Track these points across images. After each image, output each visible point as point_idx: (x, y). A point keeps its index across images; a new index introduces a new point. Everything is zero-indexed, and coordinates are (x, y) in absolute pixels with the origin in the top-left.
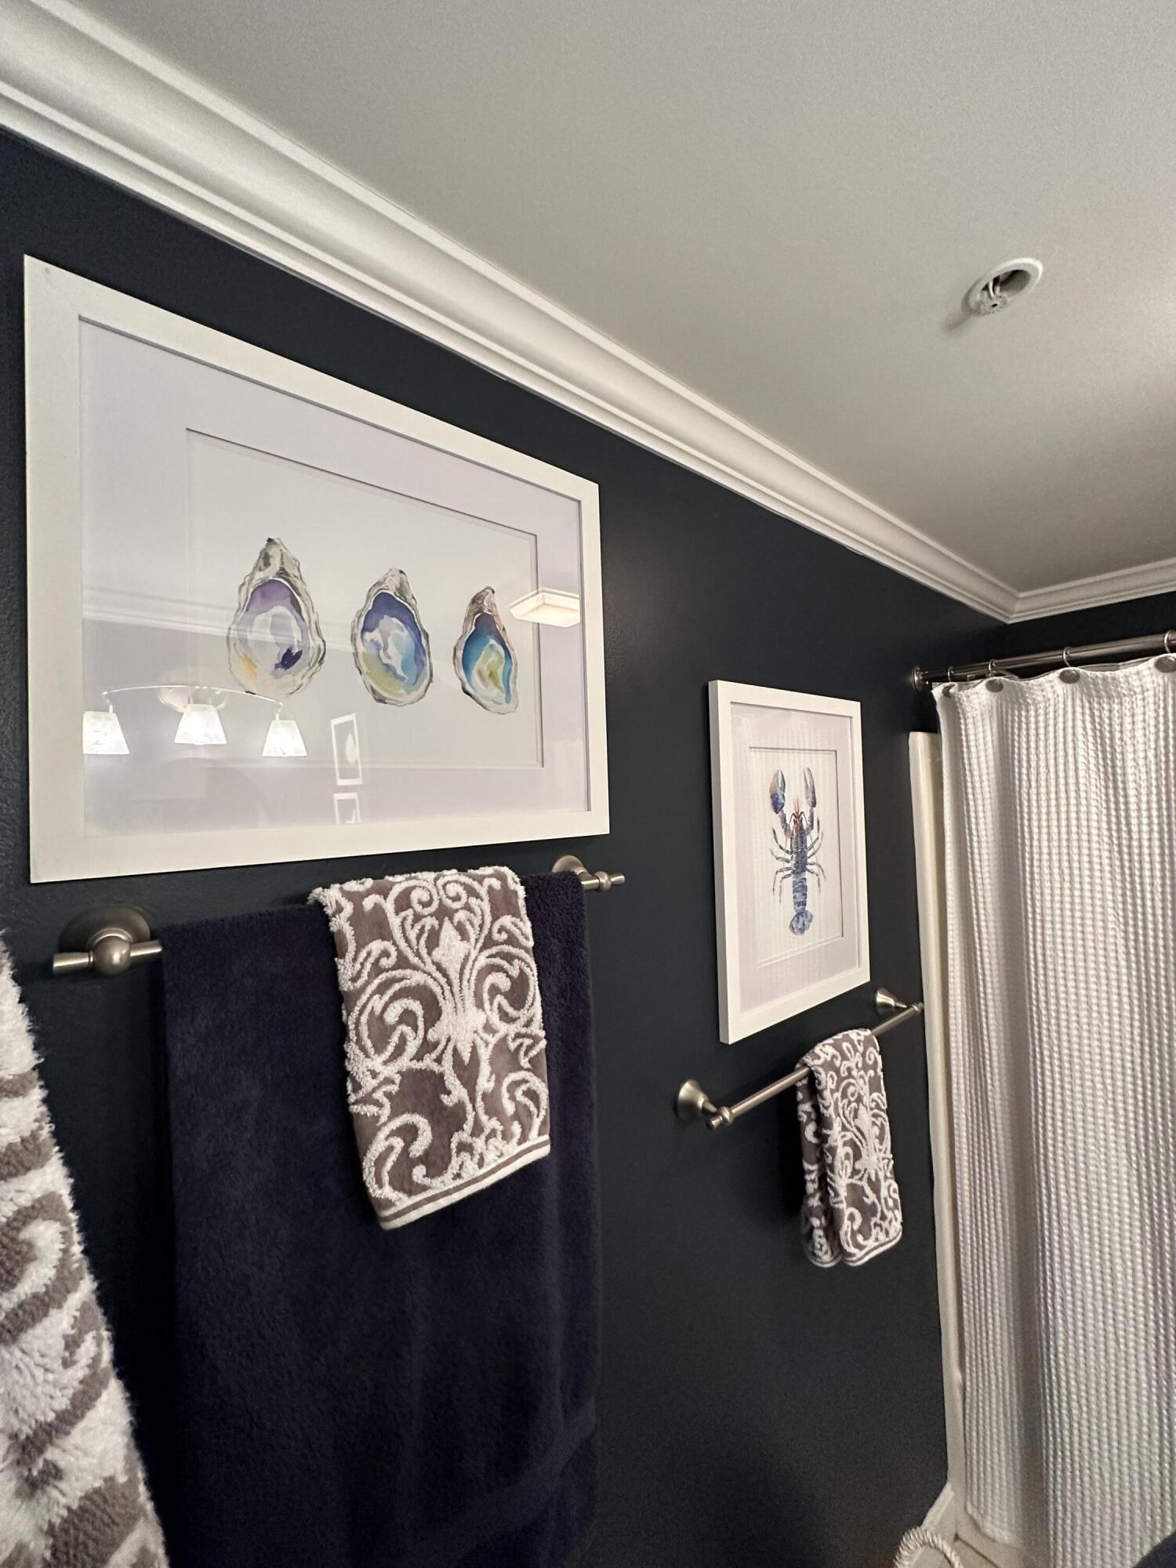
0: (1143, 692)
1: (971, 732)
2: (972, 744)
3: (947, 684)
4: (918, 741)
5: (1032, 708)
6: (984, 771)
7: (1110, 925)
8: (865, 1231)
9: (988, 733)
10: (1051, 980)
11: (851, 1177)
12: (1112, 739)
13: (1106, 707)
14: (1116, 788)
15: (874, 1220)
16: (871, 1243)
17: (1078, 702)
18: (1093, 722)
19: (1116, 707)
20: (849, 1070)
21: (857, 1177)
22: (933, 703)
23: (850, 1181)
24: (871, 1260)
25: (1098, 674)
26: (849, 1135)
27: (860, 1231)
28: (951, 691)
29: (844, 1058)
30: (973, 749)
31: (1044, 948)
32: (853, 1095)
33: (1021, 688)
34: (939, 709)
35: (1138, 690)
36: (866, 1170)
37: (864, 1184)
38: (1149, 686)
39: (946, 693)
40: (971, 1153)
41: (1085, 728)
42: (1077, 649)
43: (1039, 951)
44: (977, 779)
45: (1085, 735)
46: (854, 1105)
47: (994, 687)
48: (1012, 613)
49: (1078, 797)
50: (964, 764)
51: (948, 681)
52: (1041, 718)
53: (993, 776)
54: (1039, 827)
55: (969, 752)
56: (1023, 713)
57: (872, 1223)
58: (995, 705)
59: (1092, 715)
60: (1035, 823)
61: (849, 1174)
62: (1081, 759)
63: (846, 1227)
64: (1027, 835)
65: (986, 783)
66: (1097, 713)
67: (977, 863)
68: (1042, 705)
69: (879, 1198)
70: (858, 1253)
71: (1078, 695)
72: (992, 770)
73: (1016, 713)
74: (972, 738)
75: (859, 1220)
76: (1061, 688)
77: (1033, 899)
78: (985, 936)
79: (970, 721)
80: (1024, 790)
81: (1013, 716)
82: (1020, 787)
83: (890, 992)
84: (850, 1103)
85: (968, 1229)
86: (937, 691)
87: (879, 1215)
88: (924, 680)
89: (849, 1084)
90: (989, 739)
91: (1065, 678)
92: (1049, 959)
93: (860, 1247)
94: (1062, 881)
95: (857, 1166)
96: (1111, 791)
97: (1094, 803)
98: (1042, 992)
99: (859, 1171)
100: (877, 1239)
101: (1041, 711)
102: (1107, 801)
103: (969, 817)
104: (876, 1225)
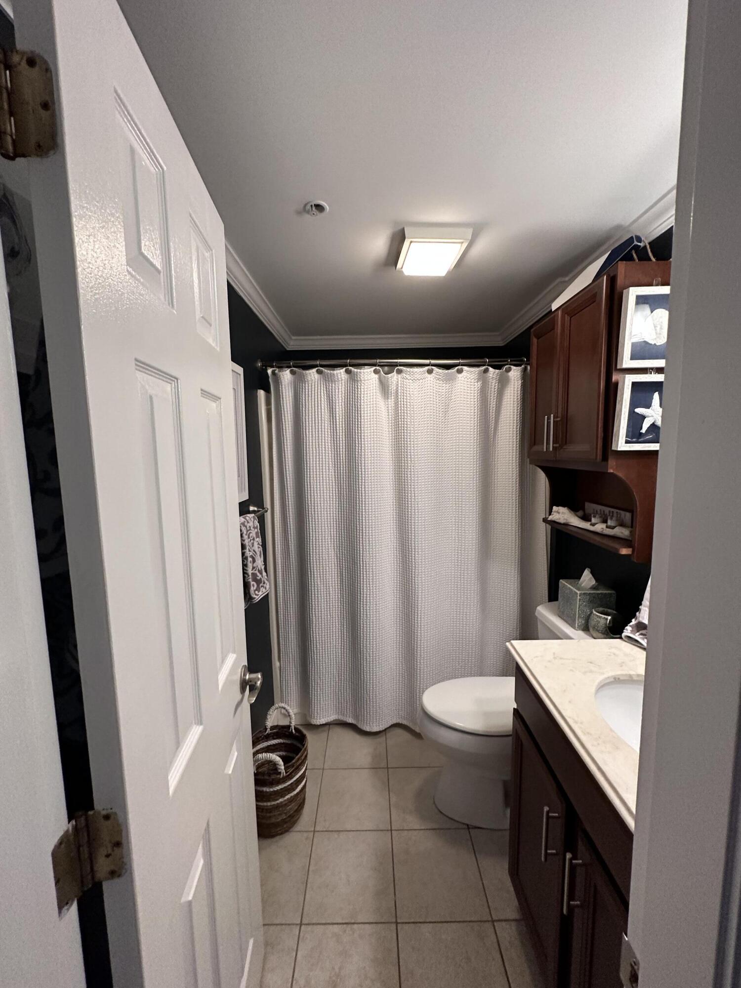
0: (341, 381)
1: (284, 391)
2: (284, 397)
3: (274, 369)
4: (261, 393)
5: (307, 383)
6: (289, 409)
7: (331, 468)
8: (258, 589)
9: (290, 393)
10: (312, 492)
11: (252, 570)
12: (332, 398)
13: (330, 385)
14: (333, 416)
15: (261, 585)
16: (260, 593)
17: (322, 382)
18: (326, 391)
19: (333, 385)
20: (250, 527)
21: (254, 570)
22: (268, 377)
23: (252, 572)
24: (261, 599)
25: (329, 371)
26: (251, 554)
27: (256, 590)
28: (276, 372)
29: (248, 522)
30: (284, 399)
31: (310, 480)
32: (252, 537)
33: (303, 373)
34: (270, 380)
35: (340, 380)
36: (257, 566)
37: (257, 572)
38: (343, 378)
39: (273, 373)
40: (283, 576)
41: (324, 393)
42: (322, 361)
43: (308, 481)
44: (286, 412)
45: (324, 396)
46: (252, 541)
47: (292, 373)
48: (289, 345)
49: (321, 420)
50: (281, 406)
51: (274, 368)
52: (310, 388)
53: (292, 412)
54: (309, 432)
55: (283, 400)
56: (304, 385)
57: (260, 586)
58: (293, 381)
59: (326, 388)
60: (307, 431)
61: (251, 569)
62: (323, 405)
63: (252, 589)
64: (305, 436)
65: (289, 415)
66: (328, 387)
67: (286, 449)
68: (310, 382)
69: (262, 576)
70: (257, 597)
71: (322, 379)
72: (291, 409)
73: (301, 384)
74: (284, 394)
75: (256, 586)
76: (317, 376)
77: (306, 461)
78: (288, 480)
79: (283, 386)
80: (304, 417)
81: (300, 386)
82: (302, 416)
83: (254, 506)
84: (251, 540)
85: (282, 603)
86: (270, 371)
87: (262, 583)
88: (263, 366)
89: (250, 533)
90: (290, 395)
91: (319, 372)
92: (312, 484)
93: (256, 595)
94: (316, 453)
95: (255, 565)
96: (331, 418)
97: (326, 422)
98: (309, 497)
99: (255, 567)
100: (262, 592)
101: (310, 385)
102: (330, 421)
103: (283, 429)
104: (262, 586)
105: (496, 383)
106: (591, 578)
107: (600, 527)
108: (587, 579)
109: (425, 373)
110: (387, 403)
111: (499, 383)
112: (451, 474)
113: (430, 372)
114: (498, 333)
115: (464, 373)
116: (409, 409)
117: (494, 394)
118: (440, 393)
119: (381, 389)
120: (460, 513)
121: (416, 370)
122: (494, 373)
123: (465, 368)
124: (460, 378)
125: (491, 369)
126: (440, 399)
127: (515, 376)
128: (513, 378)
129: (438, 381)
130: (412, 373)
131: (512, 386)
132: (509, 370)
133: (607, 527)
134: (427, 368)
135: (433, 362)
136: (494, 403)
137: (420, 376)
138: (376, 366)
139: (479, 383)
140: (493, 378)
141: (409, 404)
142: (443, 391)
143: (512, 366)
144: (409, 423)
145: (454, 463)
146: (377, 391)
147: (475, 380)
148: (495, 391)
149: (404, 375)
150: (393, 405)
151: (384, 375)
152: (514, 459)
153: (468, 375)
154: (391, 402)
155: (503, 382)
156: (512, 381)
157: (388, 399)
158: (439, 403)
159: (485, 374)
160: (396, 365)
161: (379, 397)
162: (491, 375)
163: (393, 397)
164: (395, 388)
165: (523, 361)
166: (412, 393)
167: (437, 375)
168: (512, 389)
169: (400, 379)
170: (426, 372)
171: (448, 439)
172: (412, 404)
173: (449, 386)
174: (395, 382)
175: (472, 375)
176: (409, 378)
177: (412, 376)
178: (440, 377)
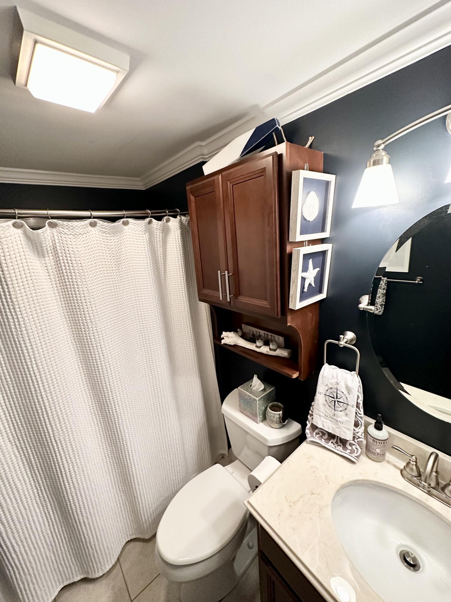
105: (160, 233)
106: (260, 383)
107: (265, 350)
108: (257, 384)
109: (88, 227)
110: (44, 262)
111: (162, 233)
112: (135, 321)
113: (93, 225)
114: (139, 179)
115: (130, 225)
116: (76, 268)
117: (160, 243)
118: (109, 247)
119: (31, 246)
120: (150, 353)
121: (75, 223)
122: (158, 224)
123: (130, 220)
124: (127, 230)
125: (154, 220)
126: (110, 252)
127: (175, 226)
128: (172, 228)
129: (104, 234)
130: (71, 228)
131: (173, 235)
132: (168, 221)
133: (270, 349)
134: (89, 220)
135: (95, 213)
136: (161, 251)
137: (81, 230)
138: (15, 218)
139: (146, 235)
140: (157, 228)
141: (74, 262)
142: (112, 244)
143: (171, 218)
144: (79, 283)
145: (136, 311)
146: (26, 250)
147: (142, 232)
148: (160, 240)
149: (60, 228)
150: (53, 264)
151: (31, 230)
152: (184, 296)
153: (135, 227)
154: (50, 260)
155: (166, 231)
156: (173, 230)
157: (44, 256)
158: (110, 256)
159: (150, 225)
160: (47, 217)
161: (30, 257)
162: (155, 226)
163: (51, 255)
164: (51, 244)
165: (176, 212)
166: (76, 249)
167: (103, 228)
168: (173, 237)
169: (55, 234)
170: (89, 225)
171: (126, 290)
172: (79, 262)
173: (117, 239)
174: (49, 238)
175: (139, 228)
176: (68, 233)
177: (72, 231)
178: (106, 230)
